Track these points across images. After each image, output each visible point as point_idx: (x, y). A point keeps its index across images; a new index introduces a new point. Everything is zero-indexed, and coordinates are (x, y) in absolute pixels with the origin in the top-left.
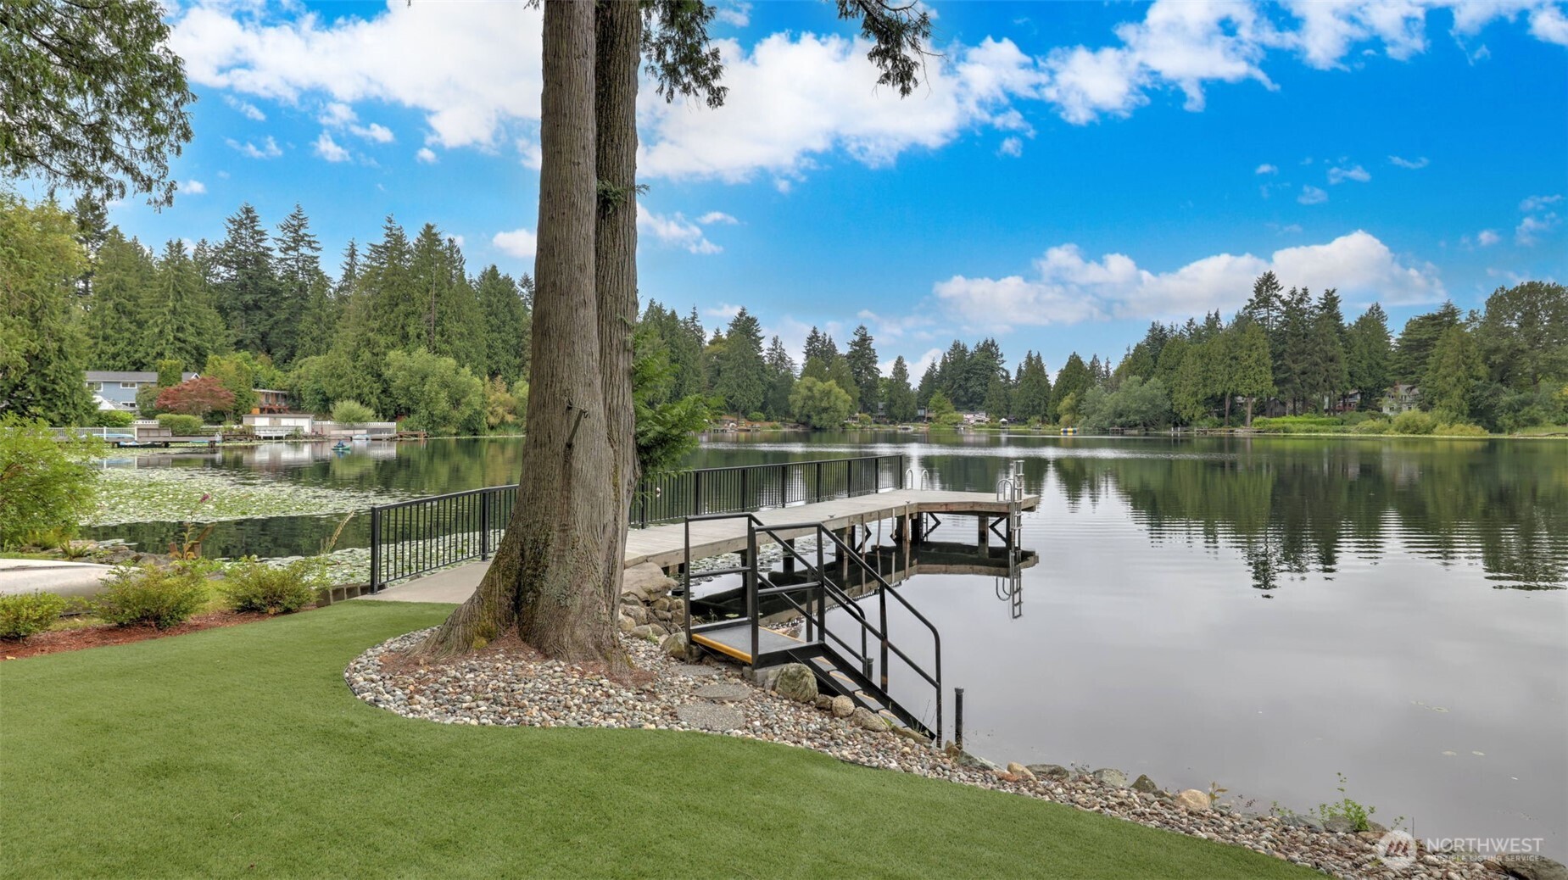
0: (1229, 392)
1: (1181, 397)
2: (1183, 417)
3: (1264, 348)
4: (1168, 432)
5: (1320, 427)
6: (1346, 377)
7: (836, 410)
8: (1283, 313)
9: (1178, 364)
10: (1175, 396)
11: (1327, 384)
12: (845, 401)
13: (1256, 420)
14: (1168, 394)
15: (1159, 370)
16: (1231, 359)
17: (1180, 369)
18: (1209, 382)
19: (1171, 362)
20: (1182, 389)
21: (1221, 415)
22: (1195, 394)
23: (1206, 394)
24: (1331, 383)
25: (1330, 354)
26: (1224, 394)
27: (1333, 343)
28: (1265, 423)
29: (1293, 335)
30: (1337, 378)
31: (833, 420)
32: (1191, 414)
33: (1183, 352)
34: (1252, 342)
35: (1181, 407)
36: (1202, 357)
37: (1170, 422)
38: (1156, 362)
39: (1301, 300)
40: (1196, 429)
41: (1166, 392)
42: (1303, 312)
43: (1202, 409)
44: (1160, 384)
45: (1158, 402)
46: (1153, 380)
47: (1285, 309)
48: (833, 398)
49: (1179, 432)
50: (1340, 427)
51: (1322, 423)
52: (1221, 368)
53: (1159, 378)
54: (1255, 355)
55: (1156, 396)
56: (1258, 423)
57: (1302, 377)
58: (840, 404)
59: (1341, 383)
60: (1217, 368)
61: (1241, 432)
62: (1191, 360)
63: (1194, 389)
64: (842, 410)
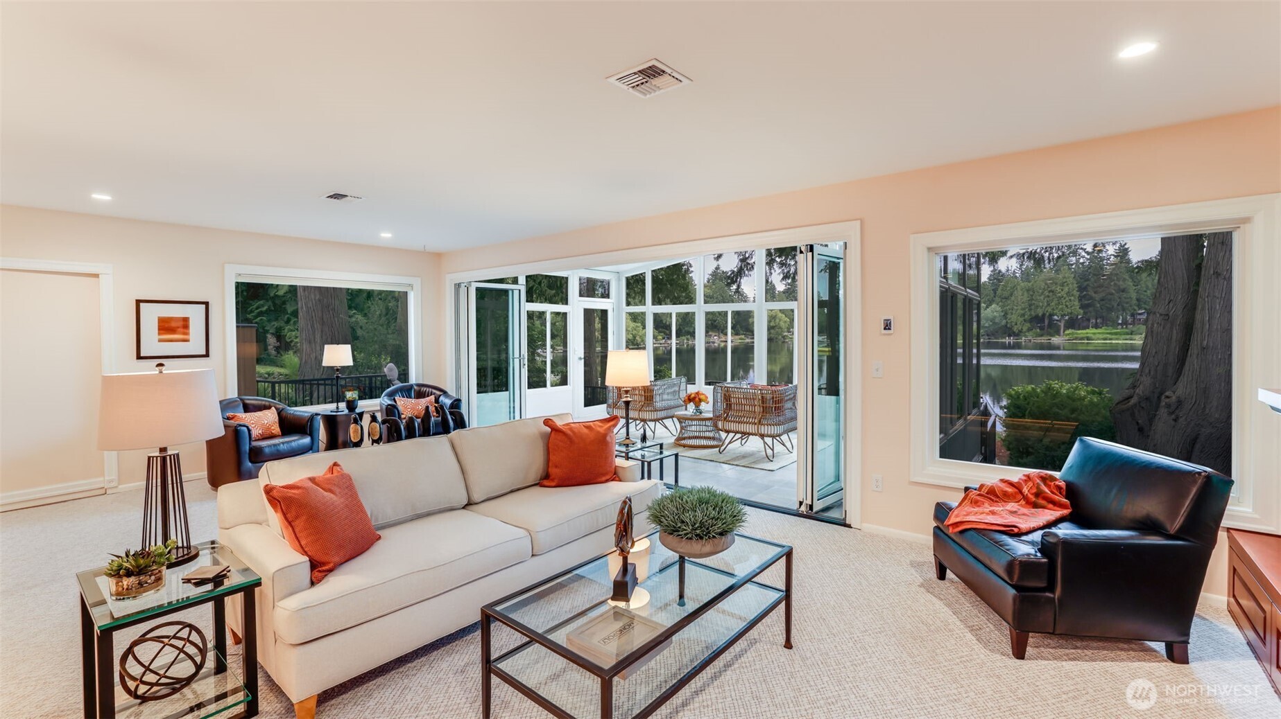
0: (1048, 314)
1: (1014, 317)
2: (1015, 330)
3: (1073, 284)
4: (1004, 340)
5: (1113, 337)
6: (1134, 302)
7: (780, 328)
8: (1088, 259)
9: (1011, 295)
10: (1009, 316)
11: (1120, 307)
12: (785, 322)
13: (1067, 332)
14: (1004, 315)
15: (997, 299)
16: (1050, 292)
17: (1013, 298)
18: (1033, 307)
19: (1006, 294)
20: (1014, 312)
21: (1042, 328)
22: (1023, 315)
23: (1030, 315)
24: (1123, 306)
25: (1122, 287)
26: (1044, 315)
27: (1124, 280)
28: (1072, 334)
29: (1094, 275)
30: (1127, 303)
31: (778, 334)
32: (1020, 328)
33: (1014, 288)
34: (1065, 280)
35: (1013, 324)
36: (1028, 291)
37: (1005, 333)
38: (995, 293)
39: (1100, 251)
40: (1023, 338)
41: (1003, 314)
42: (1102, 259)
43: (1028, 325)
44: (999, 309)
45: (997, 321)
46: (993, 306)
47: (1088, 257)
48: (777, 320)
49: (1012, 340)
50: (1128, 337)
51: (1116, 334)
52: (1042, 297)
53: (998, 304)
54: (1066, 289)
55: (995, 317)
56: (1068, 334)
57: (1102, 303)
58: (782, 324)
59: (1131, 306)
60: (1038, 298)
61: (1056, 340)
62: (1020, 293)
63: (1022, 312)
64: (784, 327)
